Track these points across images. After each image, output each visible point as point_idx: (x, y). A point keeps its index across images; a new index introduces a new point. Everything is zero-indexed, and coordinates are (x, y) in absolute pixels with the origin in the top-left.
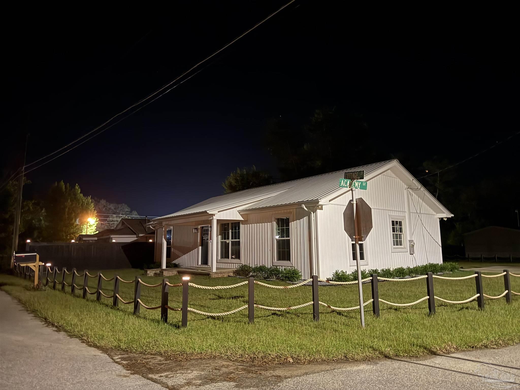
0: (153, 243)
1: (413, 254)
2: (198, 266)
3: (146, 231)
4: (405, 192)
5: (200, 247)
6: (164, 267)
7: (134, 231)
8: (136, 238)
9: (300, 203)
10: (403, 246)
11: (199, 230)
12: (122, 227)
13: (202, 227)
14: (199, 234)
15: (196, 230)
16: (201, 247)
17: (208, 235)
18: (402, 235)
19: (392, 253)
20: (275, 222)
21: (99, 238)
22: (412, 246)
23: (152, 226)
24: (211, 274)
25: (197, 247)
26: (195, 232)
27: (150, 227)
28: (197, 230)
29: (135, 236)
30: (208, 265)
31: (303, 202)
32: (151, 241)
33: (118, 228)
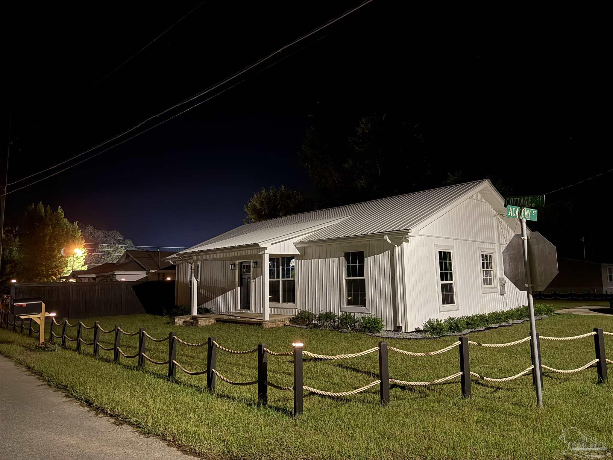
0: (173, 282)
1: (503, 295)
2: (236, 311)
3: (158, 266)
4: (495, 219)
5: (239, 288)
6: (195, 313)
7: (143, 266)
8: (146, 274)
9: (381, 235)
10: (493, 286)
11: (238, 267)
12: (127, 261)
13: (242, 263)
14: (237, 271)
15: (233, 266)
16: (240, 287)
17: (250, 272)
18: (492, 271)
19: (482, 293)
20: (343, 258)
21: (98, 275)
22: (503, 285)
23: (173, 260)
24: (264, 323)
25: (234, 287)
26: (232, 269)
27: (169, 262)
28: (234, 267)
29: (145, 272)
30: (251, 310)
31: (386, 233)
32: (169, 279)
33: (121, 262)
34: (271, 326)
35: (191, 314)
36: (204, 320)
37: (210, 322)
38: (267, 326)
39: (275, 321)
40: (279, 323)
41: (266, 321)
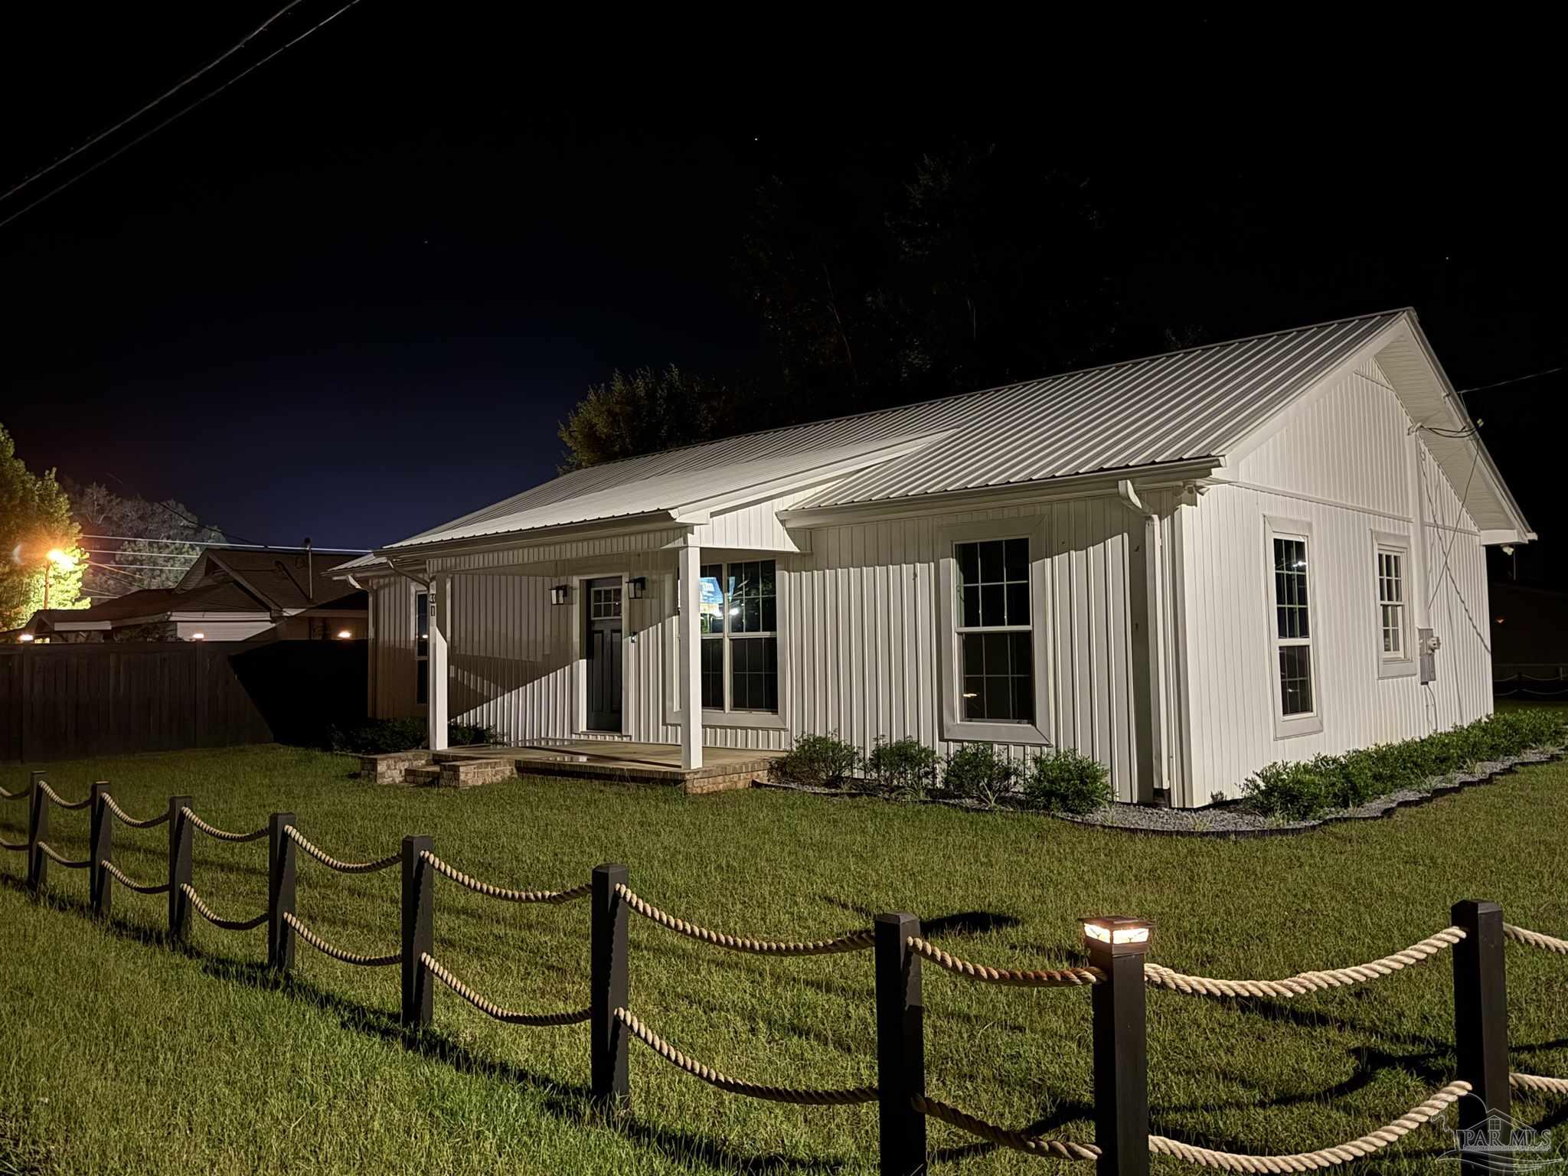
0: (358, 646)
1: (1427, 683)
2: (574, 736)
3: (308, 598)
4: (1409, 442)
5: (583, 663)
6: (441, 742)
7: (259, 595)
8: (271, 622)
9: (1107, 478)
10: (1401, 654)
11: (577, 596)
12: (209, 582)
13: (589, 584)
14: (576, 610)
15: (561, 592)
16: (585, 661)
17: (619, 613)
18: (1399, 608)
19: (1379, 678)
20: (953, 562)
21: (118, 624)
22: (1430, 652)
23: (358, 575)
24: (687, 777)
25: (565, 660)
26: (558, 604)
27: (346, 582)
28: (565, 595)
29: (267, 616)
30: (623, 733)
31: (1126, 471)
32: (345, 635)
33: (191, 586)
34: (712, 788)
35: (428, 747)
36: (480, 766)
37: (496, 773)
38: (696, 786)
39: (724, 772)
40: (735, 777)
41: (696, 772)
